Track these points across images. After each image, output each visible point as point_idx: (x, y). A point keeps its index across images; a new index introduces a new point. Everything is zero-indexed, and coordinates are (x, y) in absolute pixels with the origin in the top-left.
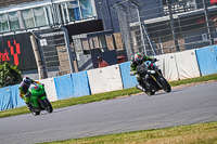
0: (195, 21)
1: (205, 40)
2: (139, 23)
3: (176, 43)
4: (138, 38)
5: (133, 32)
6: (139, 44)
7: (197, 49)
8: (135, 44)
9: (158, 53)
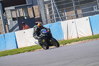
1: (96, 10)
3: (76, 12)
4: (50, 9)
5: (46, 5)
6: (51, 13)
7: (90, 17)
8: (48, 13)
9: (64, 19)
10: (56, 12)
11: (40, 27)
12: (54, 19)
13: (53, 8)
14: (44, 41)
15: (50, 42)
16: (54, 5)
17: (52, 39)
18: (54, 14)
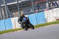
0: (27, 3)
1: (32, 11)
2: (5, 5)
3: (20, 13)
6: (5, 13)
7: (28, 15)
8: (3, 13)
9: (13, 17)
10: (8, 12)
11: (22, 16)
12: (7, 17)
13: (6, 10)
14: (24, 25)
15: (28, 26)
16: (7, 8)
17: (30, 24)
18: (7, 13)
